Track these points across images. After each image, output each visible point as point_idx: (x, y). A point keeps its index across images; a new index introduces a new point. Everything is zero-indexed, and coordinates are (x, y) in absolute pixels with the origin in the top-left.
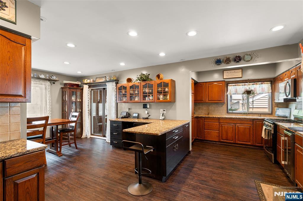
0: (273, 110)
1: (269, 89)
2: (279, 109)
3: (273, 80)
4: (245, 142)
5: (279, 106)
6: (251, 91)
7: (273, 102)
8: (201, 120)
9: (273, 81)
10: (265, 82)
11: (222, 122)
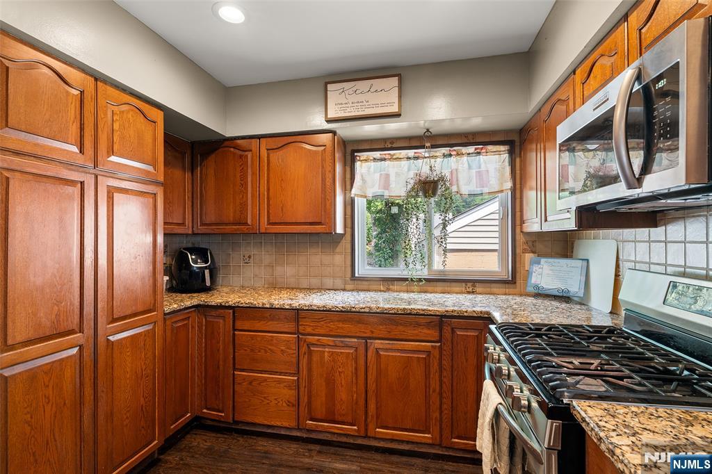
0: (518, 265)
1: (502, 175)
2: (539, 263)
3: (516, 138)
4: (406, 430)
5: (539, 246)
6: (438, 180)
7: (518, 230)
8: (221, 321)
9: (517, 144)
10: (490, 148)
11: (309, 330)
